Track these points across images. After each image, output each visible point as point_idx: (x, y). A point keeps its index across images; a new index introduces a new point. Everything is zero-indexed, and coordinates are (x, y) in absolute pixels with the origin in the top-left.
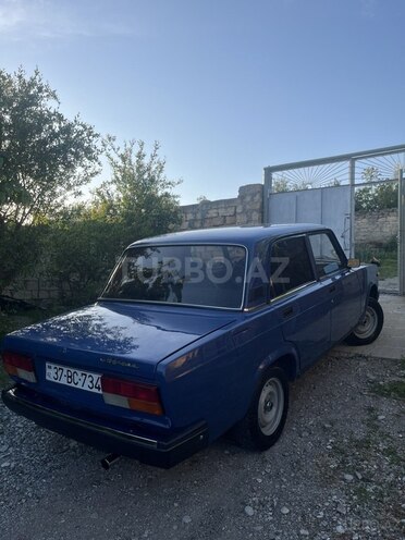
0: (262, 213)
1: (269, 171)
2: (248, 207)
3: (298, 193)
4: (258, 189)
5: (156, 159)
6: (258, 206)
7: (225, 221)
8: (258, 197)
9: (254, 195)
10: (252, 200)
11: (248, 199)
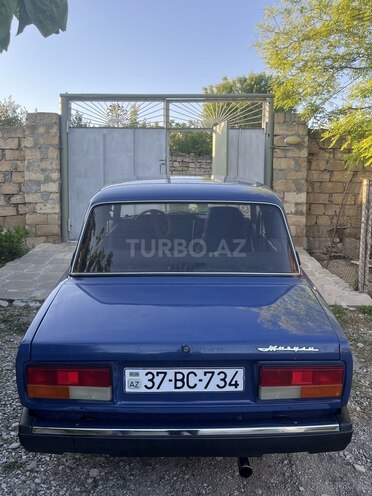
3: (105, 131)
4: (55, 120)
6: (55, 141)
8: (55, 130)
10: (47, 132)
11: (41, 130)
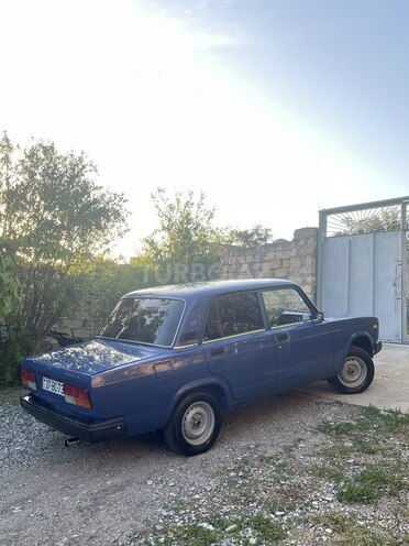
0: (317, 257)
1: (324, 214)
2: (301, 251)
3: (351, 238)
4: (313, 233)
5: (202, 207)
6: (311, 250)
7: (282, 264)
8: (312, 241)
9: (307, 239)
10: (306, 243)
11: (302, 242)
